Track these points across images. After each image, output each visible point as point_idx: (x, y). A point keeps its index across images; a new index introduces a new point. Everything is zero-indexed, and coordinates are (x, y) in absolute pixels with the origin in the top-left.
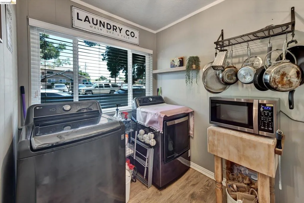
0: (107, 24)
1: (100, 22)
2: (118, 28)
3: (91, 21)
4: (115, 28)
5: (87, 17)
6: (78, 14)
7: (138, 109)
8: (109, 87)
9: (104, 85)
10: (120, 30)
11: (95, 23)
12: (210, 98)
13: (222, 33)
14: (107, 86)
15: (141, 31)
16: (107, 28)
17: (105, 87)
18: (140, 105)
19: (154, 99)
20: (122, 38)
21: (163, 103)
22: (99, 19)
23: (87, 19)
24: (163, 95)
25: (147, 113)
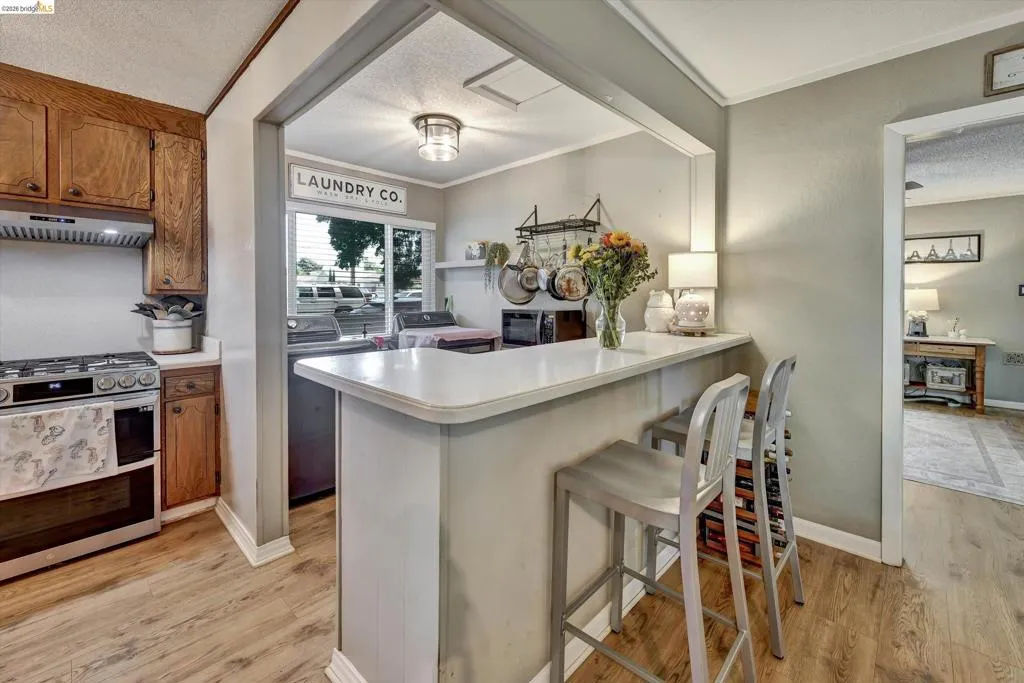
0: (347, 184)
1: (335, 182)
2: (366, 189)
3: (319, 183)
4: (360, 189)
5: (313, 177)
6: (299, 174)
7: (401, 333)
8: (333, 295)
9: (315, 290)
10: (370, 192)
11: (326, 185)
12: (503, 310)
13: (536, 211)
14: (326, 293)
15: (409, 187)
16: (347, 191)
17: (320, 296)
18: (406, 327)
19: (435, 318)
20: (374, 206)
21: (453, 324)
22: (333, 177)
23: (313, 181)
24: (456, 312)
25: (415, 337)
